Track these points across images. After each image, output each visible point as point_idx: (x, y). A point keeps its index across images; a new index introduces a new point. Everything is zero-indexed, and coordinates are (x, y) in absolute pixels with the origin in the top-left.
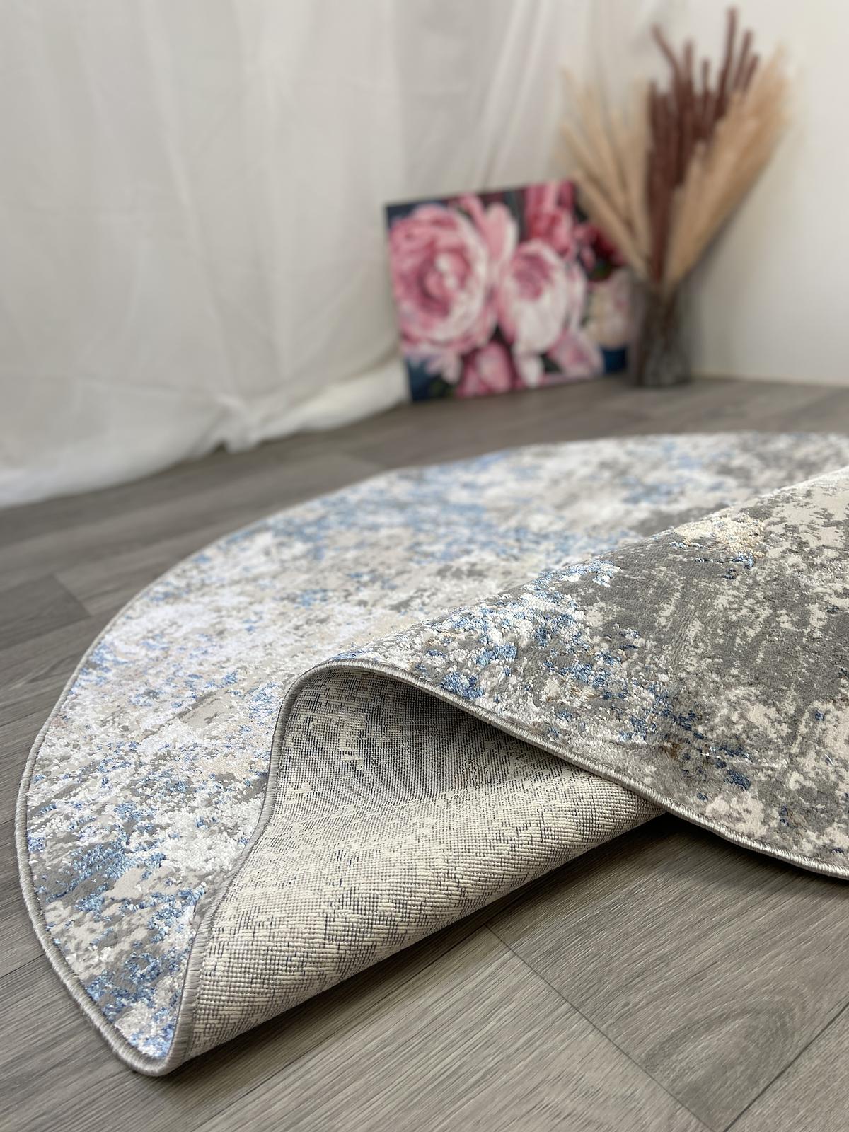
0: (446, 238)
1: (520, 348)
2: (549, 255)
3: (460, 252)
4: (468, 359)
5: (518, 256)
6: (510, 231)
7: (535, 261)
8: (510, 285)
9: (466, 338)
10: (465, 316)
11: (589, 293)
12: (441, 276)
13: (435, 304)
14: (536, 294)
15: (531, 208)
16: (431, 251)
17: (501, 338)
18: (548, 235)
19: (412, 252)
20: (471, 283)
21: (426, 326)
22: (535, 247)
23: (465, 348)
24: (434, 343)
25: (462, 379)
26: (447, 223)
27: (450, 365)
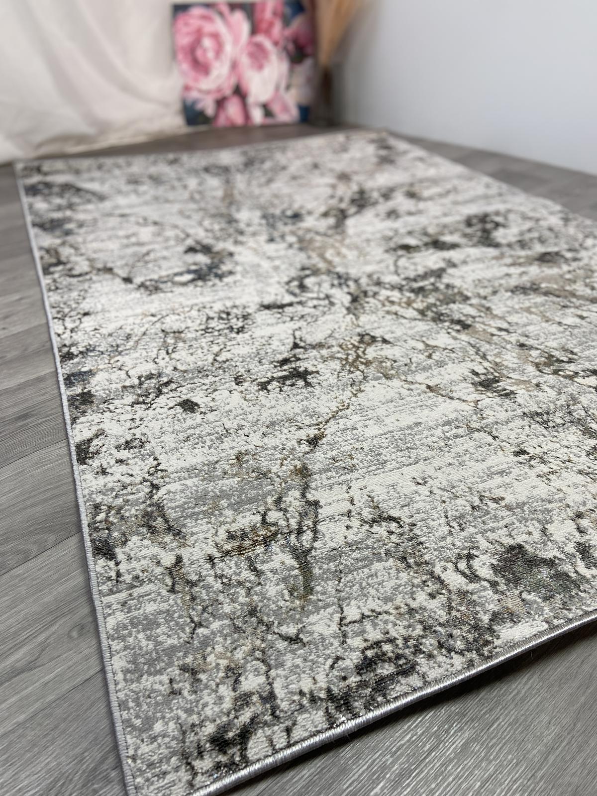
0: (208, 28)
1: (251, 100)
2: (268, 44)
3: (216, 36)
4: (220, 103)
5: (250, 43)
6: (245, 27)
7: (260, 47)
8: (245, 60)
9: (219, 90)
10: (218, 77)
11: (291, 71)
12: (205, 51)
13: (201, 67)
14: (260, 67)
15: (257, 15)
16: (199, 35)
17: (240, 92)
18: (268, 32)
19: (188, 34)
20: (223, 57)
21: (196, 80)
22: (260, 38)
23: (218, 96)
24: (200, 91)
25: (216, 116)
26: (207, 18)
27: (209, 106)
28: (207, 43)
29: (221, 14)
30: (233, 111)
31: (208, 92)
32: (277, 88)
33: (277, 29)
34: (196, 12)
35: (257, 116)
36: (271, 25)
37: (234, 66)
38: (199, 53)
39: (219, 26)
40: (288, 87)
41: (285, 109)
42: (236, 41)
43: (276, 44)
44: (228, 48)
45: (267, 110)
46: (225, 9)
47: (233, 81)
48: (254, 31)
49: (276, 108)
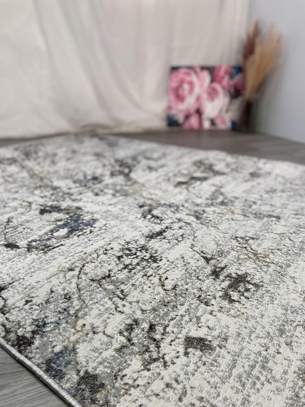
1: (204, 116)
2: (218, 87)
3: (191, 84)
4: (187, 117)
5: (209, 87)
6: (208, 79)
7: (214, 90)
8: (205, 96)
9: (188, 110)
10: (188, 104)
11: (230, 103)
12: (184, 90)
13: (180, 98)
14: (213, 100)
15: (216, 73)
16: (182, 82)
17: (199, 112)
18: (220, 82)
19: (176, 81)
20: (193, 94)
21: (176, 104)
22: (215, 85)
23: (187, 113)
24: (177, 110)
25: (184, 123)
26: (188, 74)
27: (180, 118)
28: (186, 87)
29: (196, 72)
30: (194, 121)
31: (181, 111)
32: (220, 111)
33: (226, 81)
34: (183, 71)
35: (207, 125)
36: (223, 78)
37: (198, 99)
38: (180, 92)
39: (194, 78)
40: (227, 111)
41: (223, 122)
42: (202, 85)
43: (223, 88)
44: (197, 90)
45: (213, 122)
46: (198, 70)
47: (196, 106)
48: (213, 80)
49: (218, 122)
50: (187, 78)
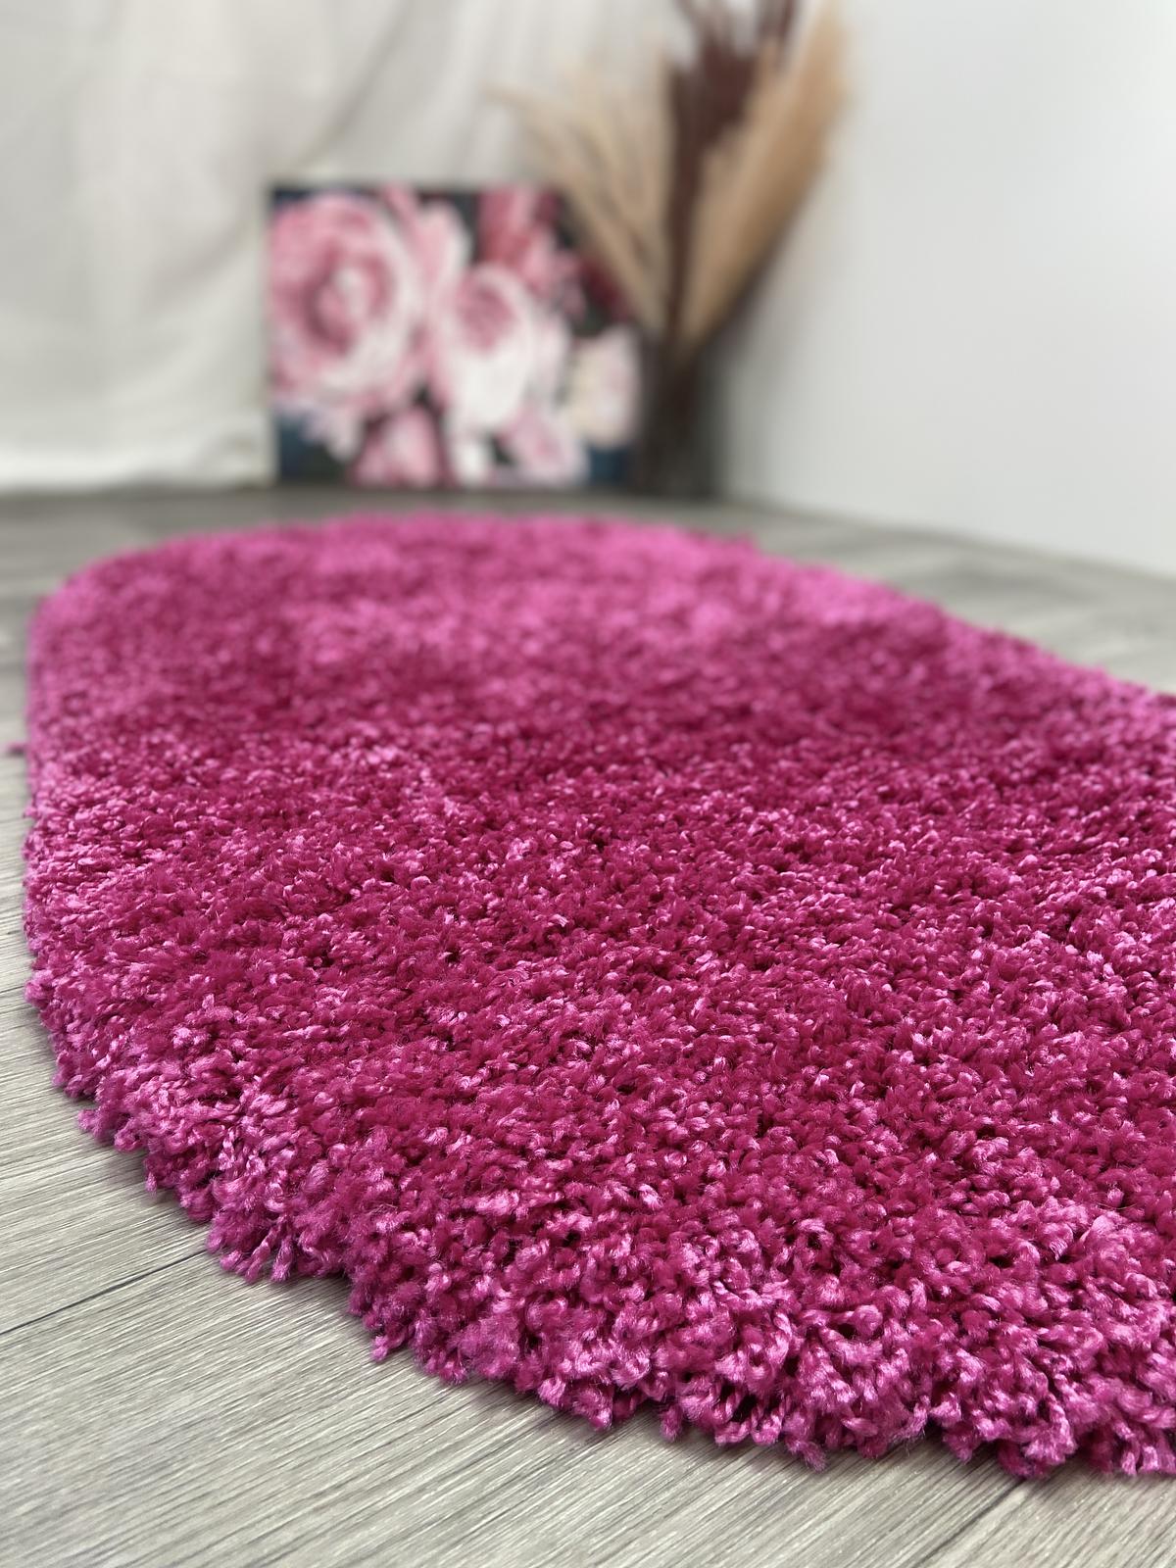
1: (458, 422)
2: (512, 291)
4: (374, 426)
5: (466, 286)
6: (454, 247)
7: (488, 298)
9: (374, 393)
10: (376, 361)
11: (571, 361)
12: (343, 299)
13: (327, 335)
14: (487, 344)
15: (489, 219)
16: (330, 260)
17: (428, 403)
18: (513, 260)
19: (301, 256)
20: (391, 315)
21: (310, 365)
22: (493, 276)
23: (370, 408)
24: (321, 393)
25: (358, 457)
26: (355, 222)
27: (340, 432)
28: (352, 281)
29: (393, 213)
30: (409, 449)
31: (339, 399)
32: (530, 397)
33: (541, 258)
34: (328, 207)
35: (471, 463)
36: (522, 244)
37: (419, 338)
38: (328, 306)
39: (385, 240)
40: (561, 396)
41: (548, 447)
42: (429, 275)
43: (533, 288)
44: (408, 298)
45: (499, 450)
46: (404, 203)
47: (410, 375)
48: (480, 253)
49: (525, 446)
50: (356, 243)
